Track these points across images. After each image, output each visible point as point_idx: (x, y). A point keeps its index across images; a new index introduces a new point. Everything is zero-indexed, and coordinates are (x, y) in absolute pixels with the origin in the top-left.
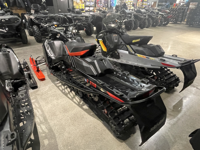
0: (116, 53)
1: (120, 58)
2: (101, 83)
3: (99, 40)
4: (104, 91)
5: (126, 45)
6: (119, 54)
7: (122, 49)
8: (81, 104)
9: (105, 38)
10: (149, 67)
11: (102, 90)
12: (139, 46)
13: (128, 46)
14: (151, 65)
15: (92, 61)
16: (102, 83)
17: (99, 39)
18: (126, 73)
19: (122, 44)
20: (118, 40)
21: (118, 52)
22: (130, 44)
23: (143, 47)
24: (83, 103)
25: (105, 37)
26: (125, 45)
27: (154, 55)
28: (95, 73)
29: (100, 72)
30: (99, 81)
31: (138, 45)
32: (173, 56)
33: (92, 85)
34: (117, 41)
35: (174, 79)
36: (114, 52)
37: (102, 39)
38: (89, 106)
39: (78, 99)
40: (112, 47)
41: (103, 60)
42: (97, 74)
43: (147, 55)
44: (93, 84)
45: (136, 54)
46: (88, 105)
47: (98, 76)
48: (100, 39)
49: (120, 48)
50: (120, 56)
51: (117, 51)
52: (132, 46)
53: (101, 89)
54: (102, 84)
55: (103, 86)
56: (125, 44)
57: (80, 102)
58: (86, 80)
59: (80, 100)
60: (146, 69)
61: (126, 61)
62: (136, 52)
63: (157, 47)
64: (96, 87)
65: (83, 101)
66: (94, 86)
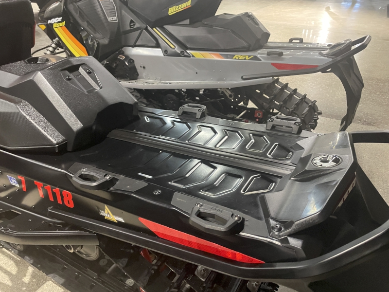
0: (123, 62)
1: (138, 75)
2: (94, 184)
3: (52, 25)
4: (121, 220)
5: (149, 28)
6: (131, 61)
7: (137, 44)
8: (26, 279)
9: (73, 12)
10: (235, 84)
11: (107, 213)
12: (193, 24)
13: (157, 32)
14: (242, 77)
15: (21, 79)
16: (101, 176)
17: (49, 22)
18: (195, 110)
19: (135, 27)
20: (121, 18)
21: (127, 57)
22: (162, 21)
23: (205, 25)
24: (33, 276)
25: (71, 7)
26: (146, 29)
27: (245, 44)
28: (54, 138)
29: (76, 124)
30: (84, 171)
31: (187, 22)
32: (291, 41)
33: (52, 199)
34: (115, 18)
35: (307, 109)
36: (115, 59)
37: (60, 19)
38: (62, 280)
39: (11, 262)
40: (105, 41)
41: (81, 70)
42: (61, 138)
43: (222, 48)
44: (54, 194)
45: (188, 51)
46: (57, 277)
47: (70, 148)
48: (54, 17)
49: (132, 43)
50: (139, 70)
51: (123, 54)
52: (169, 28)
53: (104, 210)
54: (104, 186)
55: (112, 193)
56: (144, 26)
57: (22, 272)
58: (14, 182)
59: (17, 263)
60: (228, 93)
61: (161, 80)
62: (188, 46)
63: (248, 18)
64: (72, 205)
65: (34, 264)
66: (60, 202)
